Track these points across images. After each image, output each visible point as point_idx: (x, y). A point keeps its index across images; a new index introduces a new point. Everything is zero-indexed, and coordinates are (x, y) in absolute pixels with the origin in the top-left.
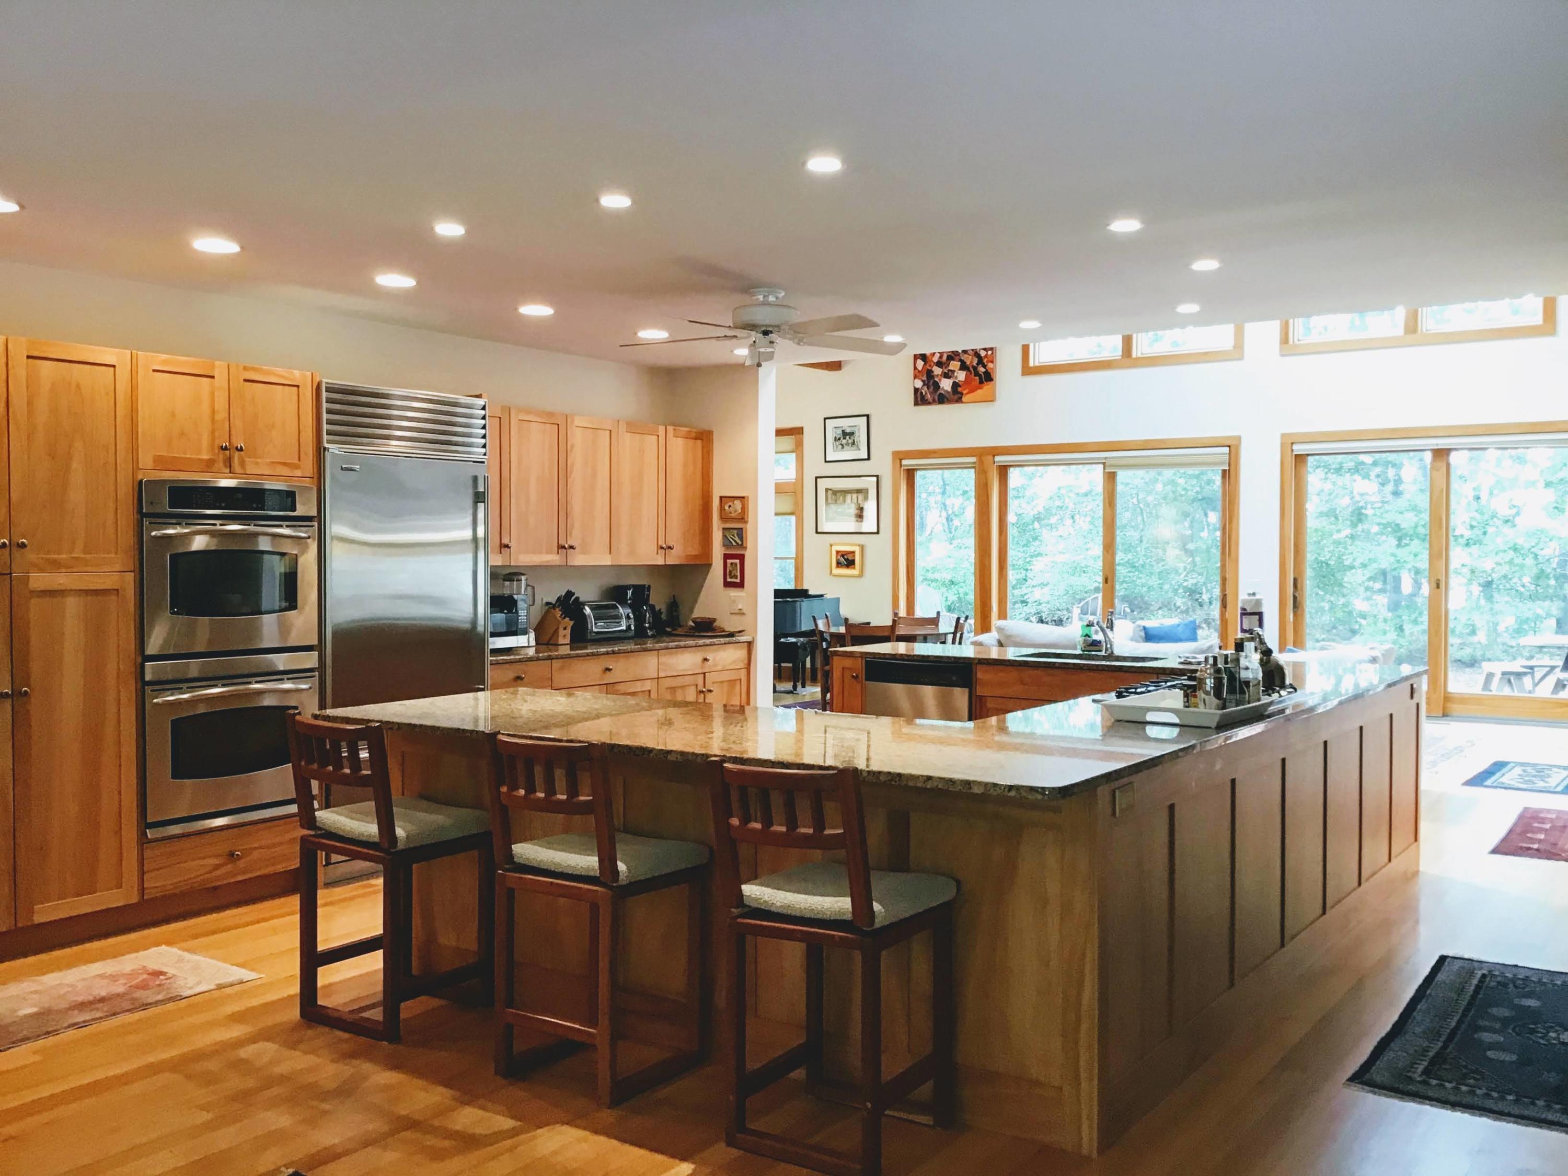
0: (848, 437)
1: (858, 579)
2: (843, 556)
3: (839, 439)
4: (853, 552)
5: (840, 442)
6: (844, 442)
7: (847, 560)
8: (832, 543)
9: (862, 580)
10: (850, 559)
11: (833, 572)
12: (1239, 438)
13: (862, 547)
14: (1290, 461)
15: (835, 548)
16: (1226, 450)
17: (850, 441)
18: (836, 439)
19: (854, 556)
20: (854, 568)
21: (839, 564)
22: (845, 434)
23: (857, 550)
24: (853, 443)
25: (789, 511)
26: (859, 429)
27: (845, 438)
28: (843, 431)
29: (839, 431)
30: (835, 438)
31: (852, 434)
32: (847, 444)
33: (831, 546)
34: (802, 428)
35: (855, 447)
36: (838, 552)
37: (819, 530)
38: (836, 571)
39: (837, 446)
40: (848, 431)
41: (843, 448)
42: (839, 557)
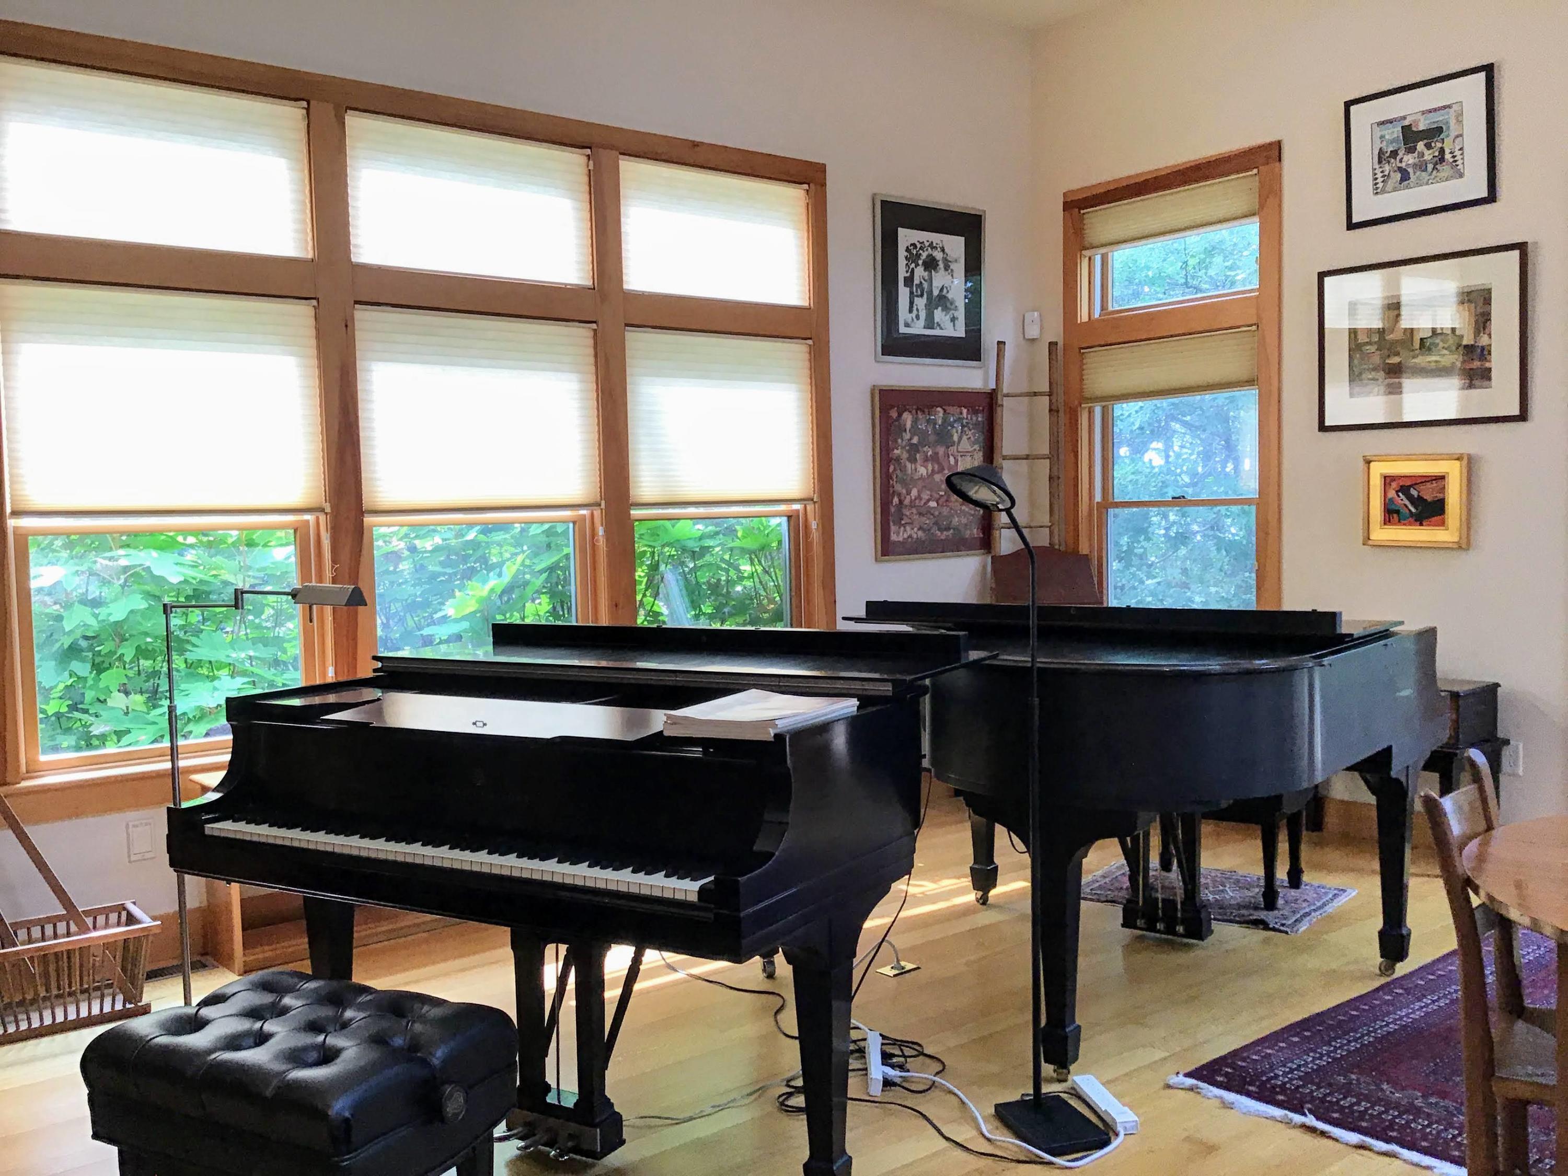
0: (1421, 146)
1: (1459, 555)
2: (1404, 490)
3: (1394, 154)
4: (1441, 478)
5: (1395, 163)
6: (1410, 159)
7: (1415, 501)
8: (1369, 453)
9: (1471, 557)
10: (1428, 497)
11: (1373, 536)
13: (1470, 464)
15: (1379, 469)
17: (1428, 155)
18: (1382, 157)
19: (1443, 489)
20: (1442, 524)
21: (1391, 514)
22: (1410, 136)
23: (1453, 471)
24: (1440, 160)
25: (1244, 375)
26: (1459, 115)
27: (1411, 150)
28: (1406, 129)
29: (1395, 132)
30: (1381, 152)
31: (1435, 132)
32: (1420, 166)
33: (1368, 462)
34: (1279, 144)
35: (1445, 170)
36: (1388, 480)
37: (1328, 423)
38: (1382, 534)
39: (1386, 177)
40: (1423, 126)
41: (1405, 176)
42: (1392, 494)
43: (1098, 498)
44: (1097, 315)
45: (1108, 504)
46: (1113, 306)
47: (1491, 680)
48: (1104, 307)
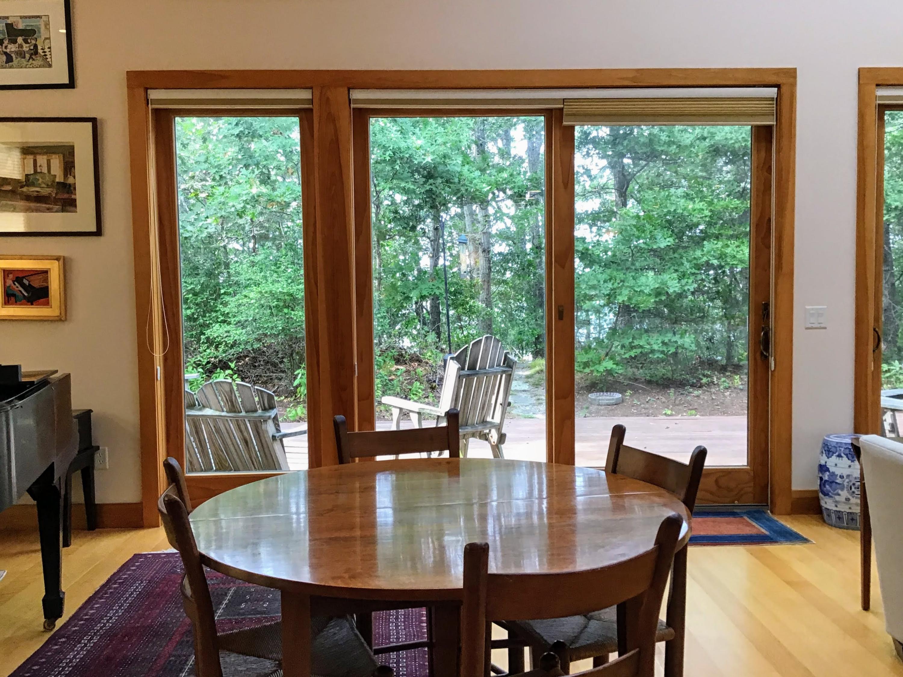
0: (20, 40)
1: (60, 325)
2: (19, 280)
4: (45, 272)
5: (2, 47)
6: (12, 48)
7: (29, 288)
9: (67, 326)
10: (36, 285)
12: (792, 73)
13: (65, 263)
14: (872, 114)
16: (772, 92)
17: (26, 47)
19: (46, 280)
21: (10, 297)
22: (12, 32)
23: (53, 268)
24: (35, 52)
26: (47, 24)
28: (9, 27)
29: (2, 26)
31: (30, 33)
32: (21, 54)
35: (39, 61)
40: (21, 26)
41: (9, 59)
42: (9, 283)
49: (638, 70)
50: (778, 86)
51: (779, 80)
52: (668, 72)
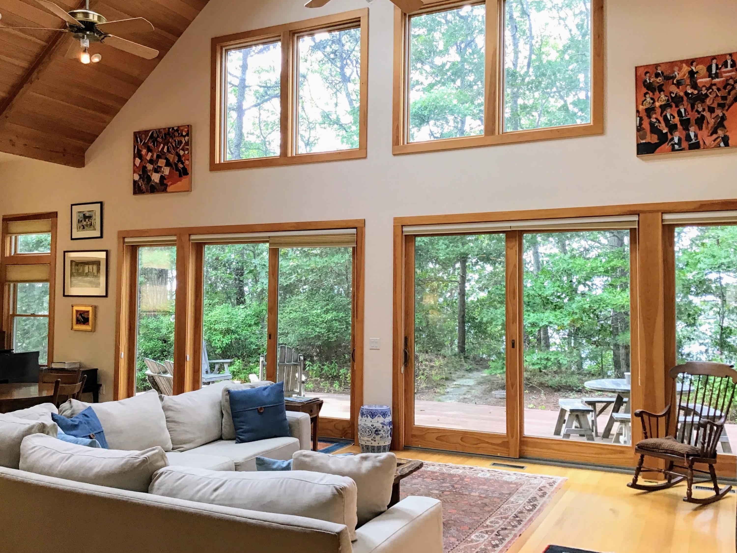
0: (87, 220)
1: (91, 334)
2: (80, 314)
3: (81, 221)
5: (81, 223)
6: (84, 223)
7: (83, 318)
8: (74, 304)
9: (94, 334)
10: (85, 317)
11: (74, 327)
12: (363, 222)
13: (95, 308)
14: (401, 240)
15: (75, 308)
16: (354, 231)
17: (89, 223)
19: (88, 315)
20: (88, 324)
21: (78, 321)
22: (85, 217)
24: (91, 225)
25: (46, 278)
26: (95, 214)
27: (85, 221)
28: (84, 215)
29: (81, 215)
30: (79, 220)
31: (90, 217)
32: (87, 225)
33: (73, 306)
34: (57, 213)
35: (92, 228)
36: (77, 311)
37: (66, 294)
38: (76, 327)
39: (80, 227)
40: (87, 215)
41: (84, 228)
42: (78, 316)
43: (11, 313)
44: (13, 254)
45: (14, 315)
46: (19, 252)
47: (95, 367)
48: (15, 252)
49: (296, 223)
50: (356, 228)
51: (356, 225)
52: (310, 223)
